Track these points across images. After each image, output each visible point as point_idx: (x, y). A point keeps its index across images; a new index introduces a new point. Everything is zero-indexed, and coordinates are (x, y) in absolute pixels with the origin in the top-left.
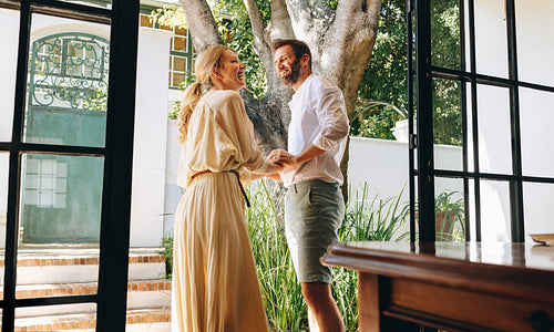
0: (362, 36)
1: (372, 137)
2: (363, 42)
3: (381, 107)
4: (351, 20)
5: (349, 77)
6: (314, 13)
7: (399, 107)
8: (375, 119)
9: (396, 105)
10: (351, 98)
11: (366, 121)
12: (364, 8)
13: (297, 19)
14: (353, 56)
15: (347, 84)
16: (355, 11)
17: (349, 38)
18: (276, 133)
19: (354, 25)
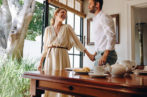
0: (30, 14)
1: (30, 40)
2: (30, 16)
3: (33, 32)
4: (27, 10)
5: (26, 24)
6: (16, 6)
7: (37, 32)
8: (31, 35)
9: (36, 32)
10: (25, 30)
11: (28, 35)
12: (31, 7)
13: (11, 6)
14: (27, 19)
15: (25, 26)
16: (28, 7)
17: (26, 14)
18: (2, 38)
19: (28, 11)
